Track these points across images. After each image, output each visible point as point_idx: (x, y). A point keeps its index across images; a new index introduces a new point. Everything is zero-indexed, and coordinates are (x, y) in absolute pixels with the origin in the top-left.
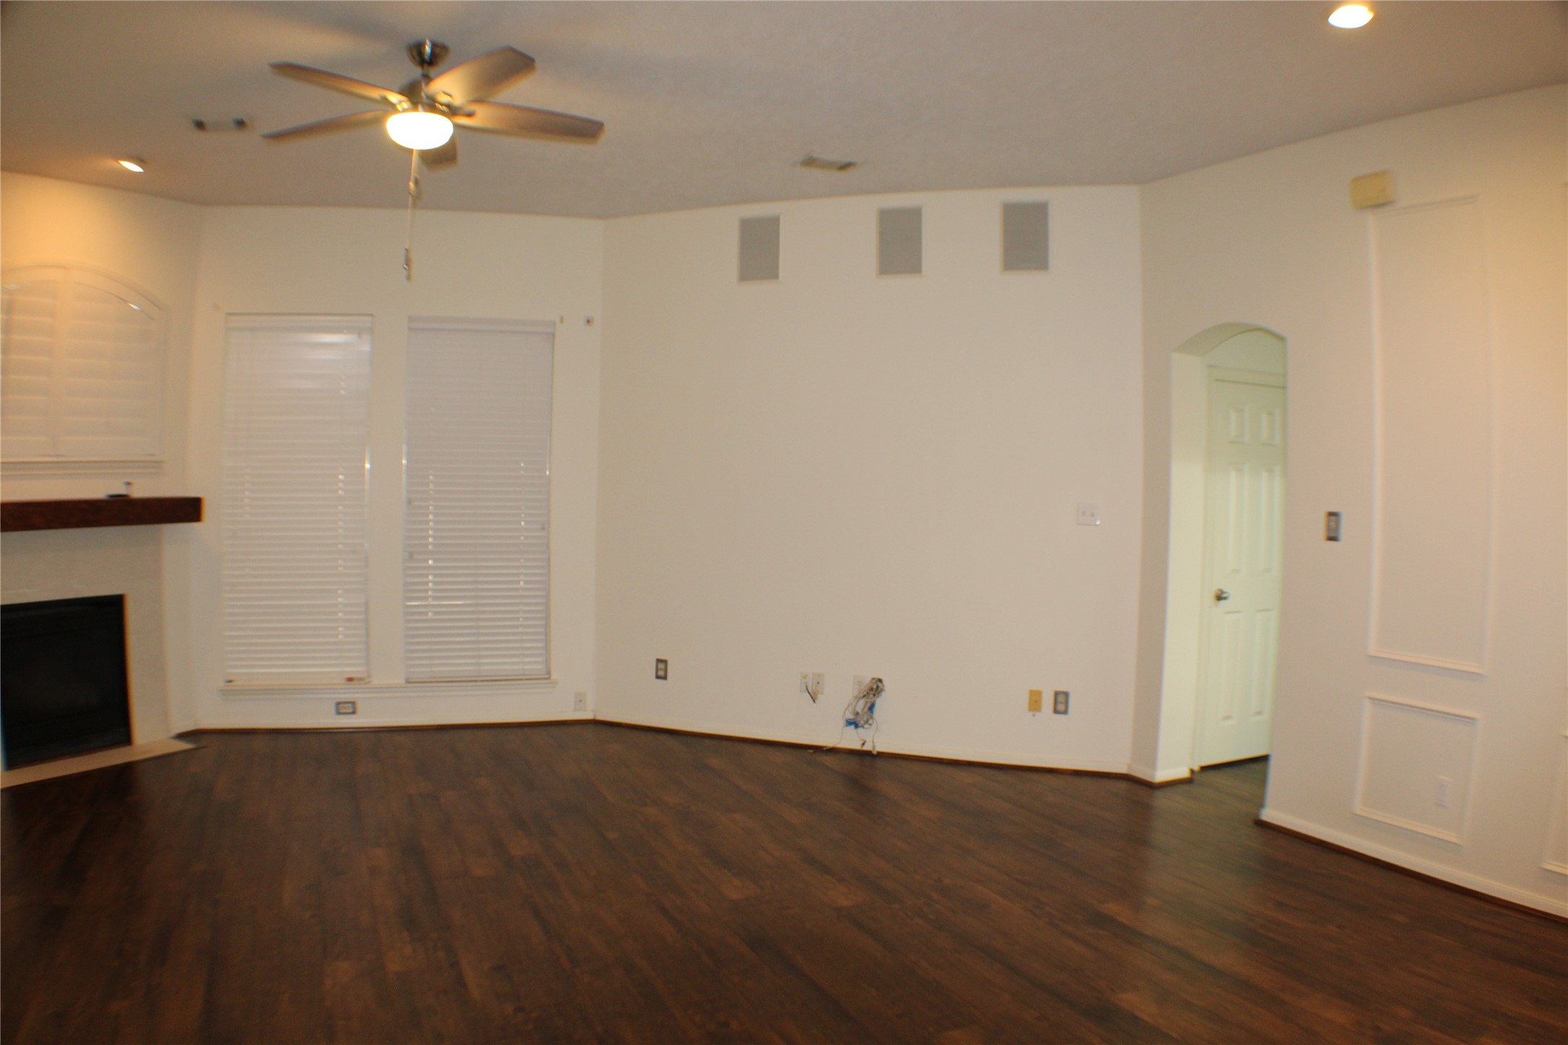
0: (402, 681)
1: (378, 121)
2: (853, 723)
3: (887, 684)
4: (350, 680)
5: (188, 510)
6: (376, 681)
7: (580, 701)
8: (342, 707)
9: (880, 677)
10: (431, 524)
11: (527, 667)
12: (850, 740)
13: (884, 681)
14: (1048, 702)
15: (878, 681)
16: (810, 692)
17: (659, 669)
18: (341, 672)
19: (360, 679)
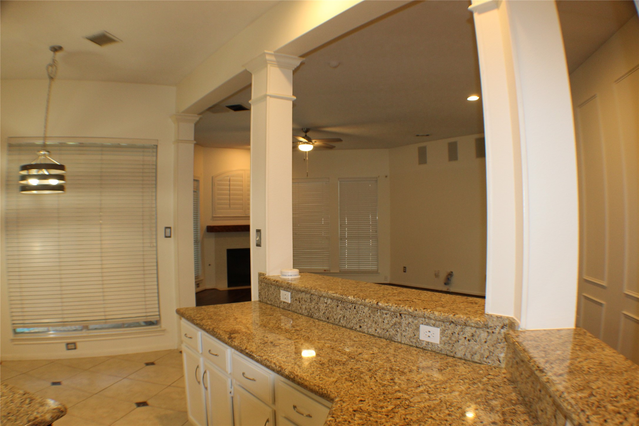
0: (338, 271)
2: (446, 284)
3: (454, 273)
4: (325, 271)
6: (331, 271)
7: (386, 278)
9: (452, 271)
11: (372, 268)
12: (444, 288)
15: (452, 272)
16: (437, 275)
17: (404, 269)
18: (322, 269)
19: (328, 271)
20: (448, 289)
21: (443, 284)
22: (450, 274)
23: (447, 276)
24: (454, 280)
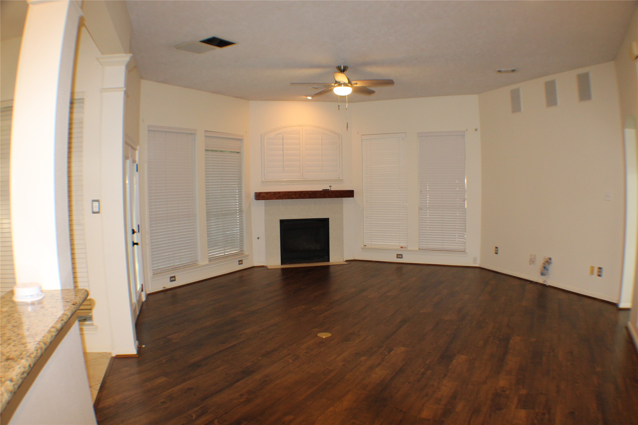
0: (417, 249)
1: (332, 90)
2: (542, 274)
3: (553, 260)
4: (402, 247)
5: (350, 194)
6: (409, 248)
7: (475, 260)
8: (399, 256)
9: (550, 257)
10: (428, 199)
11: (459, 247)
12: (540, 279)
13: (552, 259)
14: (596, 271)
15: (550, 259)
16: (532, 261)
17: (496, 250)
18: (399, 245)
19: (405, 247)
20: (544, 282)
21: (539, 274)
22: (548, 261)
23: (544, 264)
24: (552, 268)
